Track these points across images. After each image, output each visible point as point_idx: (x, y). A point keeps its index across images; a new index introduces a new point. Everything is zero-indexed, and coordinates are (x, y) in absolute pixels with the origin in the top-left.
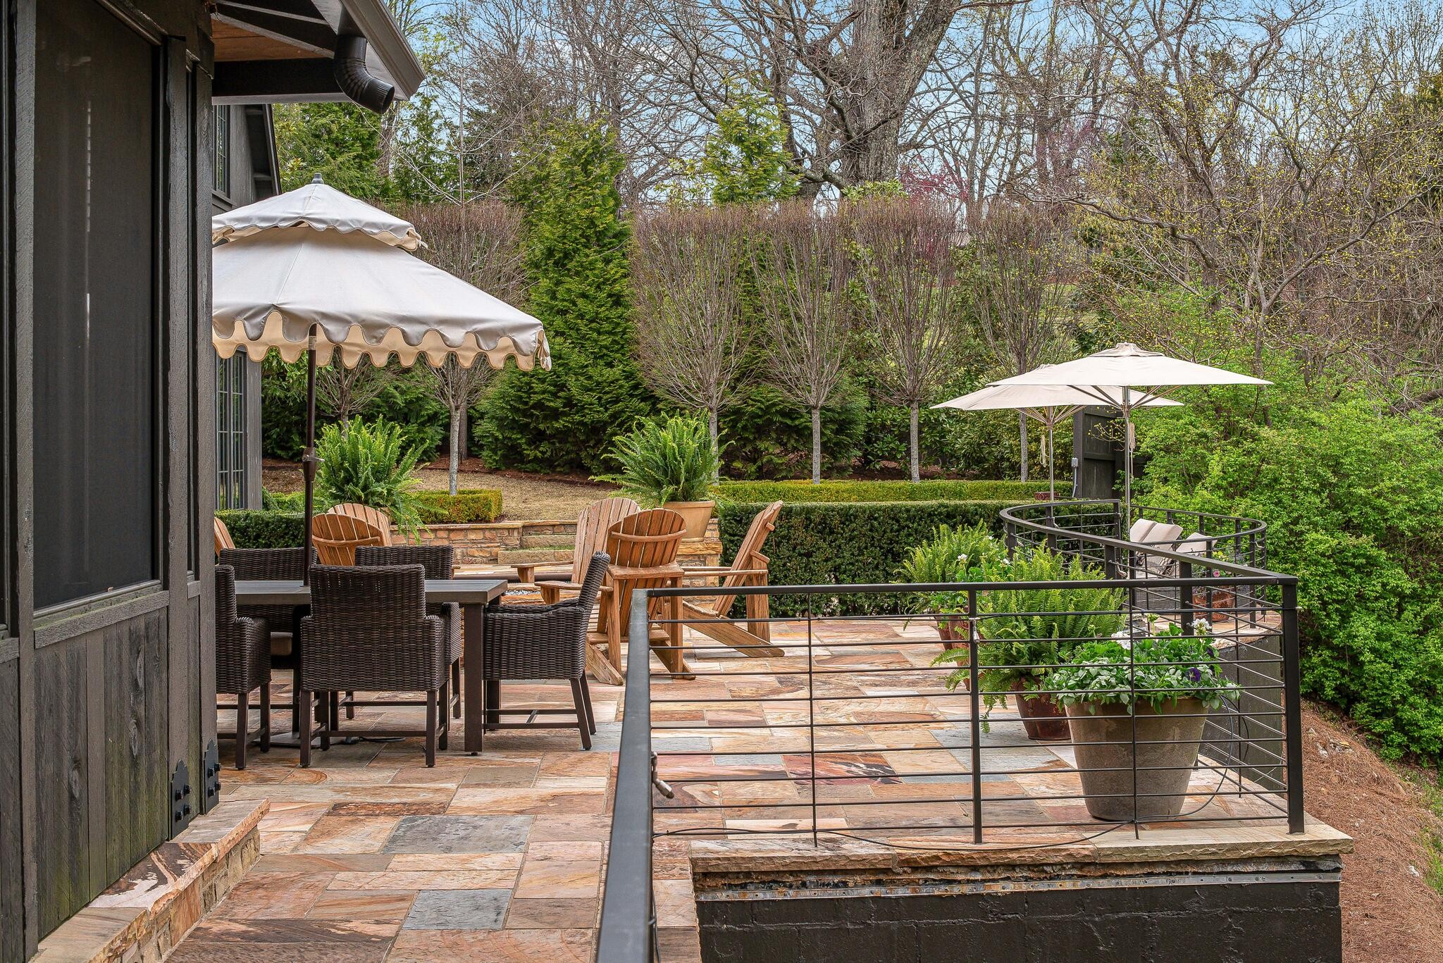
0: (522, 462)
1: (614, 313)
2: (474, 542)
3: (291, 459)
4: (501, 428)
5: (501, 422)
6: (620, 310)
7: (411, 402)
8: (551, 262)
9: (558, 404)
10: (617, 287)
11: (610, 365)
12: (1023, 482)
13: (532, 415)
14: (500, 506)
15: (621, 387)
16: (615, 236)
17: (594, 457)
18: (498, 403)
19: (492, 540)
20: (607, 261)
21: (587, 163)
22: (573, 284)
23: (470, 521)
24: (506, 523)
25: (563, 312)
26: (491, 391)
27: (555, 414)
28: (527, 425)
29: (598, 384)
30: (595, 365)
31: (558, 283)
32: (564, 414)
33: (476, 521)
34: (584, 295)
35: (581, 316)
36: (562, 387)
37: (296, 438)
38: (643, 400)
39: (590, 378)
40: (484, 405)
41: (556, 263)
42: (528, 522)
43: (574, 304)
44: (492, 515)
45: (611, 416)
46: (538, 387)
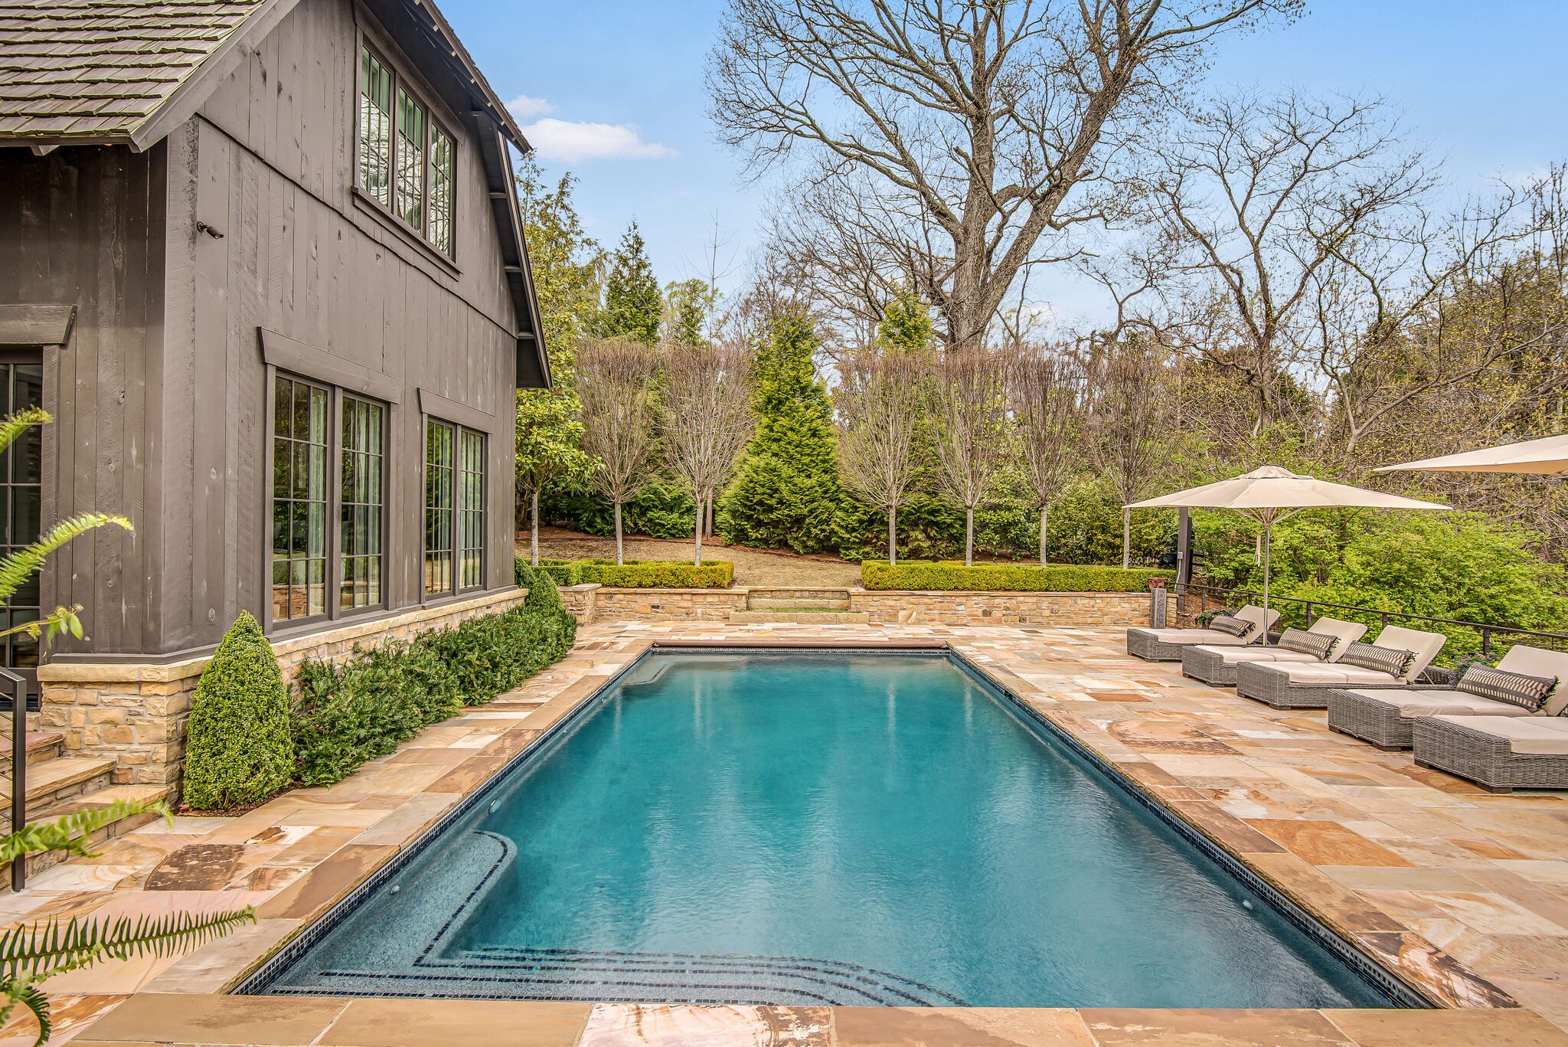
0: (747, 540)
1: (812, 441)
2: (711, 604)
3: (596, 533)
4: (734, 517)
5: (734, 513)
6: (816, 439)
7: (675, 499)
8: (770, 407)
9: (773, 502)
10: (814, 425)
11: (809, 476)
12: (1125, 568)
13: (755, 509)
14: (732, 574)
15: (816, 491)
16: (813, 391)
17: (796, 539)
18: (734, 500)
19: (725, 603)
20: (807, 408)
21: (794, 341)
22: (784, 421)
23: (709, 587)
24: (736, 589)
25: (777, 440)
26: (728, 493)
27: (771, 509)
28: (752, 515)
29: (801, 489)
30: (799, 477)
31: (775, 421)
32: (776, 509)
33: (713, 587)
34: (792, 429)
35: (789, 443)
36: (776, 491)
37: (599, 520)
38: (831, 501)
39: (795, 485)
40: (723, 501)
41: (773, 408)
42: (752, 587)
43: (785, 434)
44: (726, 582)
45: (809, 511)
46: (760, 490)
